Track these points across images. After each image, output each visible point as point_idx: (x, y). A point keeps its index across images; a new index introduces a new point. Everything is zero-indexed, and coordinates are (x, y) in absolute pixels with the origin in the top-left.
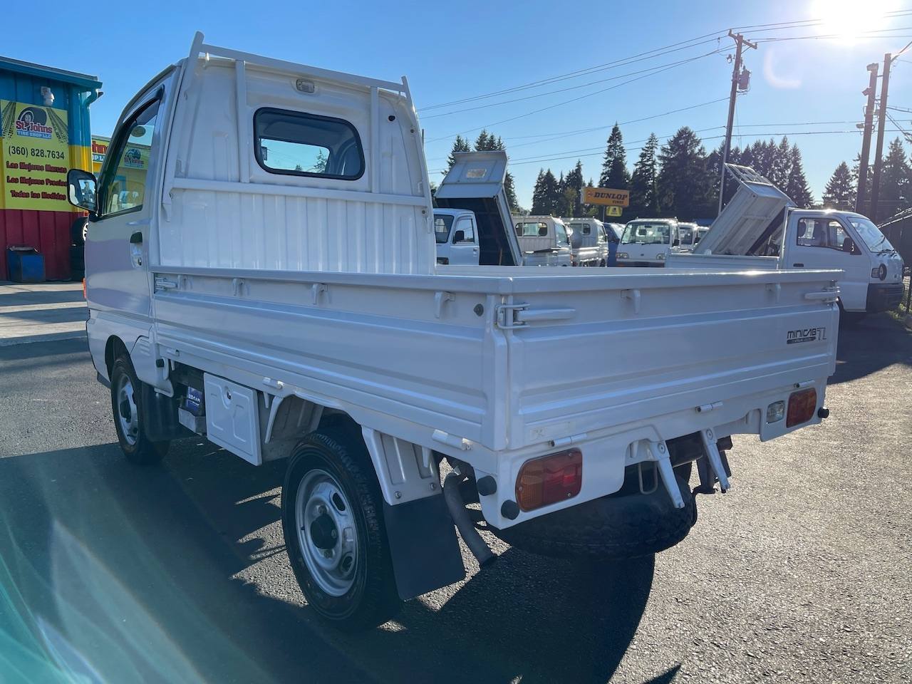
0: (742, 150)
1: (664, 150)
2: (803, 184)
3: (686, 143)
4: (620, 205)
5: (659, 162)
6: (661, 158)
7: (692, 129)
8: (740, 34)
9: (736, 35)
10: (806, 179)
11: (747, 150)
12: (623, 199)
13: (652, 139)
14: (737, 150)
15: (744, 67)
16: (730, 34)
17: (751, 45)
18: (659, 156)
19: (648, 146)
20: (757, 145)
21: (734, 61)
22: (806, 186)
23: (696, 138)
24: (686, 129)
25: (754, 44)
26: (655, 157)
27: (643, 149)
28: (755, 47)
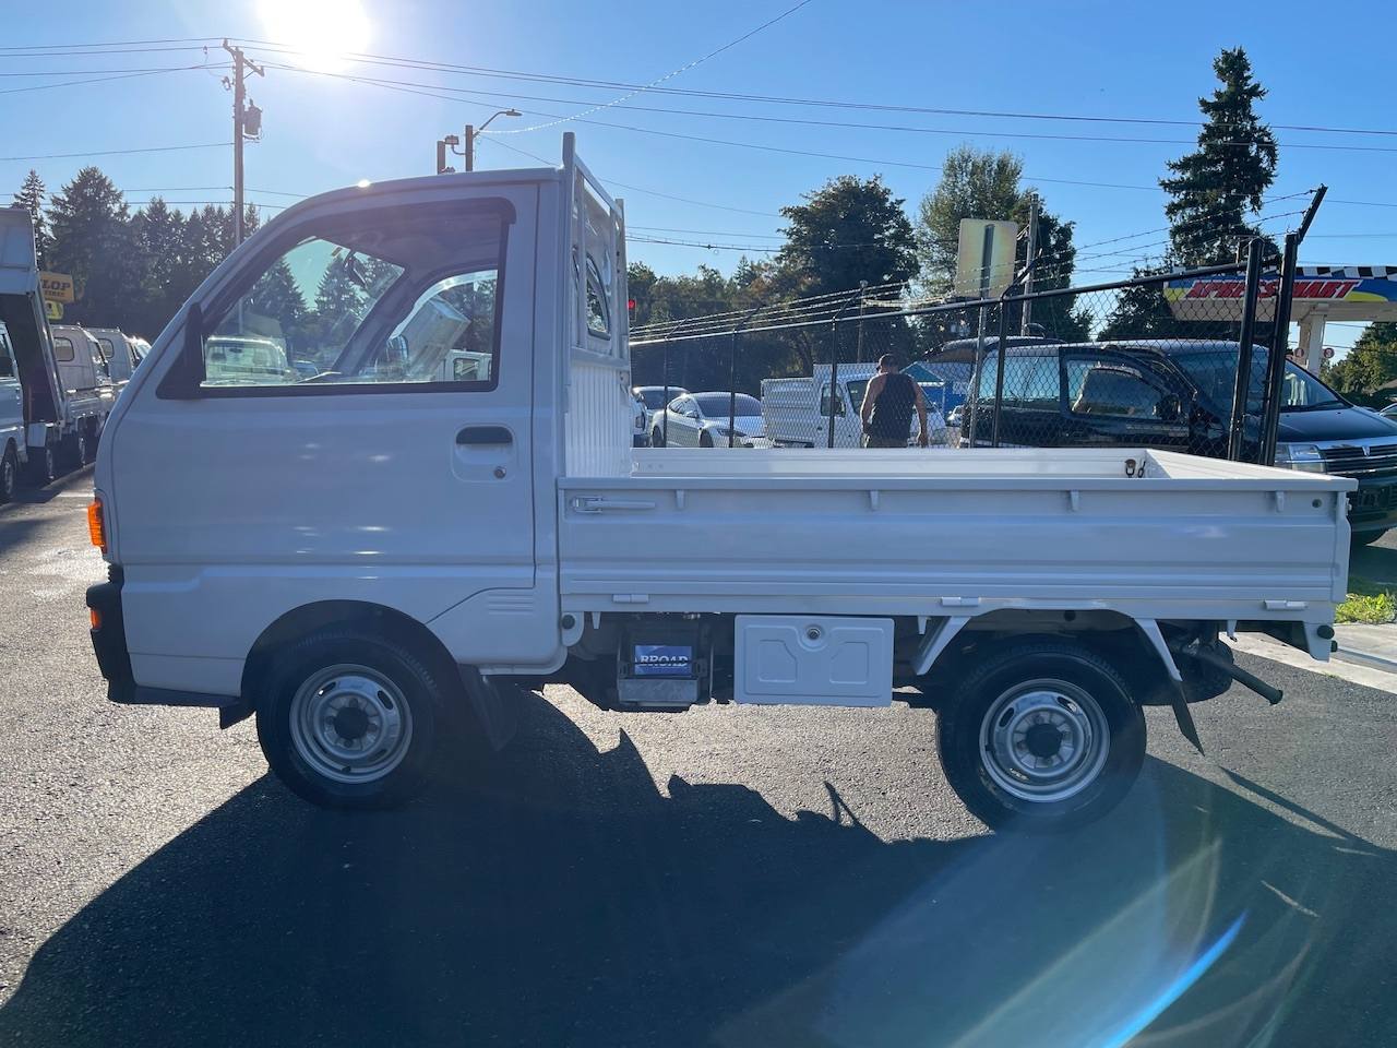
0: (187, 215)
1: (56, 201)
2: (290, 280)
3: (97, 194)
4: (59, 298)
5: (50, 221)
6: (54, 215)
7: (104, 171)
8: (240, 49)
9: (234, 49)
10: (293, 273)
11: (194, 216)
12: (63, 289)
13: (33, 181)
14: (178, 215)
15: (251, 101)
16: (225, 46)
17: (255, 70)
18: (48, 212)
19: (26, 192)
20: (209, 211)
21: (233, 87)
22: (294, 283)
23: (113, 189)
24: (95, 170)
25: (259, 68)
26: (40, 213)
27: (16, 197)
28: (261, 73)
